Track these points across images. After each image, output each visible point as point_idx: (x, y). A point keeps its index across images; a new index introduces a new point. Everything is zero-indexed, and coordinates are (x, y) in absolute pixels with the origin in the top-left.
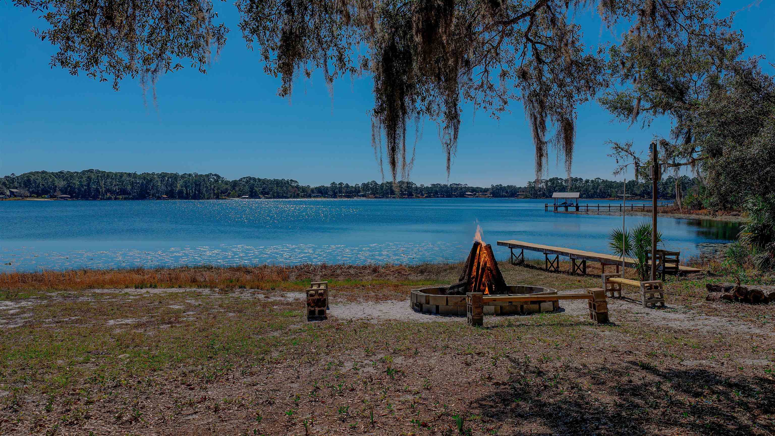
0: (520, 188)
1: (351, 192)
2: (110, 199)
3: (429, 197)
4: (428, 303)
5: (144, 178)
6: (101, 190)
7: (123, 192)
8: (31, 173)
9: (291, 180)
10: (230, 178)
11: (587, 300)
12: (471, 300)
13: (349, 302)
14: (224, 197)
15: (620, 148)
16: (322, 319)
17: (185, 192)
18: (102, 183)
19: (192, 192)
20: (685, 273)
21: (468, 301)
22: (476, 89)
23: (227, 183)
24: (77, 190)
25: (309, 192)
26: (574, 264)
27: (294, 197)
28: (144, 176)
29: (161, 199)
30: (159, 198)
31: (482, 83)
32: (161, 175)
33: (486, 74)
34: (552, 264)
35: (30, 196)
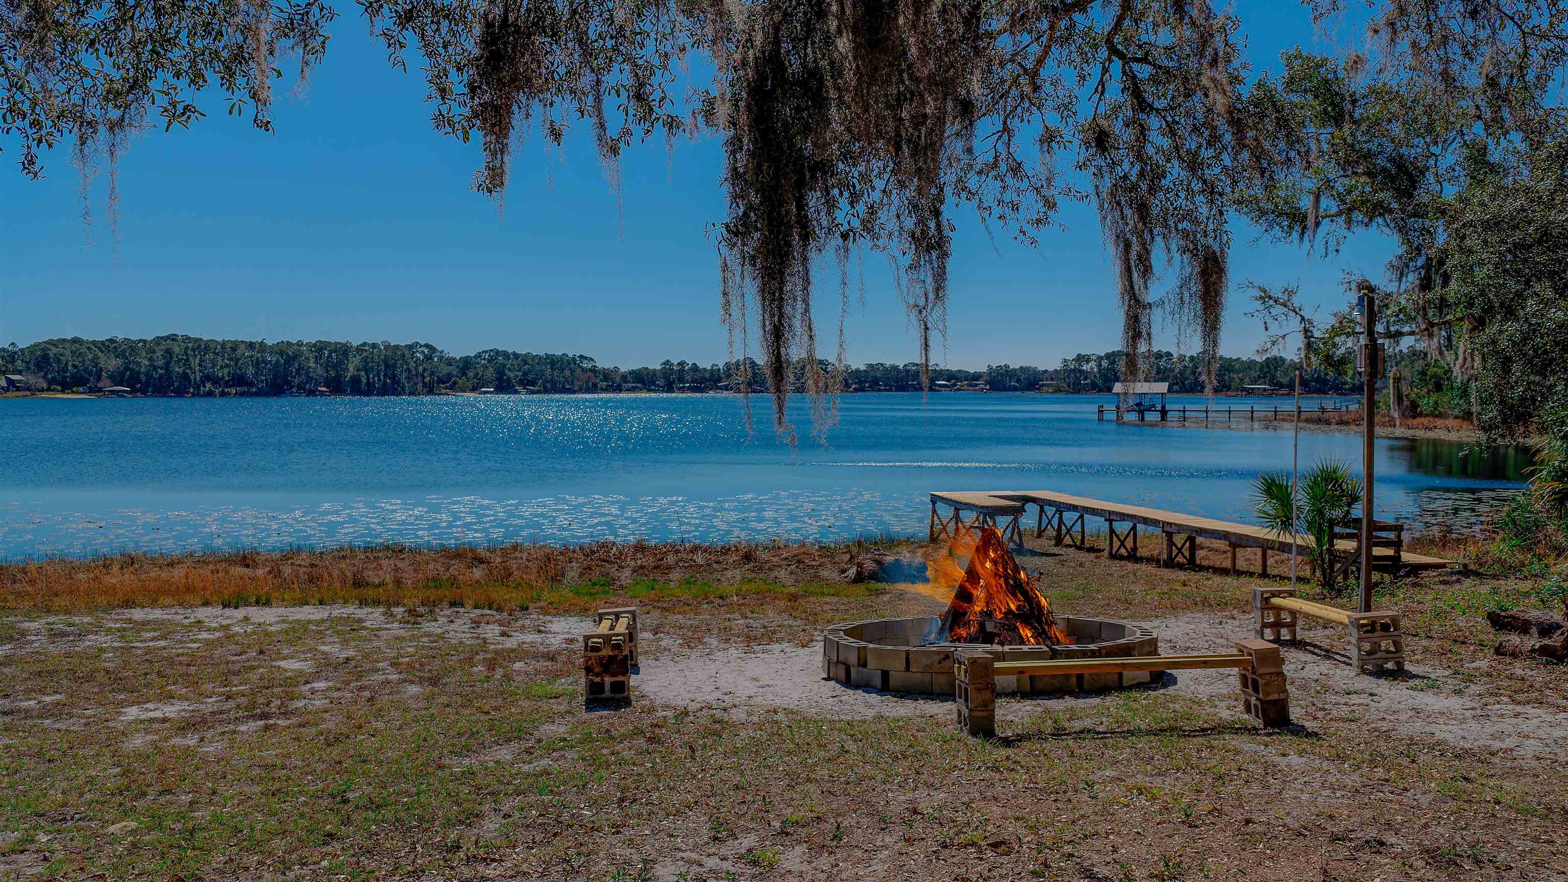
0: (1046, 371)
1: (703, 380)
2: (210, 394)
3: (862, 389)
4: (865, 666)
5: (282, 353)
6: (192, 377)
7: (239, 380)
8: (51, 343)
9: (581, 357)
10: (457, 353)
11: (1235, 670)
12: (966, 672)
13: (686, 651)
14: (443, 391)
15: (1270, 298)
16: (617, 708)
17: (364, 381)
18: (195, 362)
19: (379, 380)
20: (1416, 569)
21: (959, 671)
22: (980, 173)
23: (450, 362)
24: (143, 377)
25: (618, 379)
26: (1171, 543)
27: (588, 391)
28: (282, 349)
29: (316, 395)
30: (312, 393)
31: (996, 157)
32: (315, 345)
33: (1005, 135)
34: (1123, 544)
35: (49, 390)
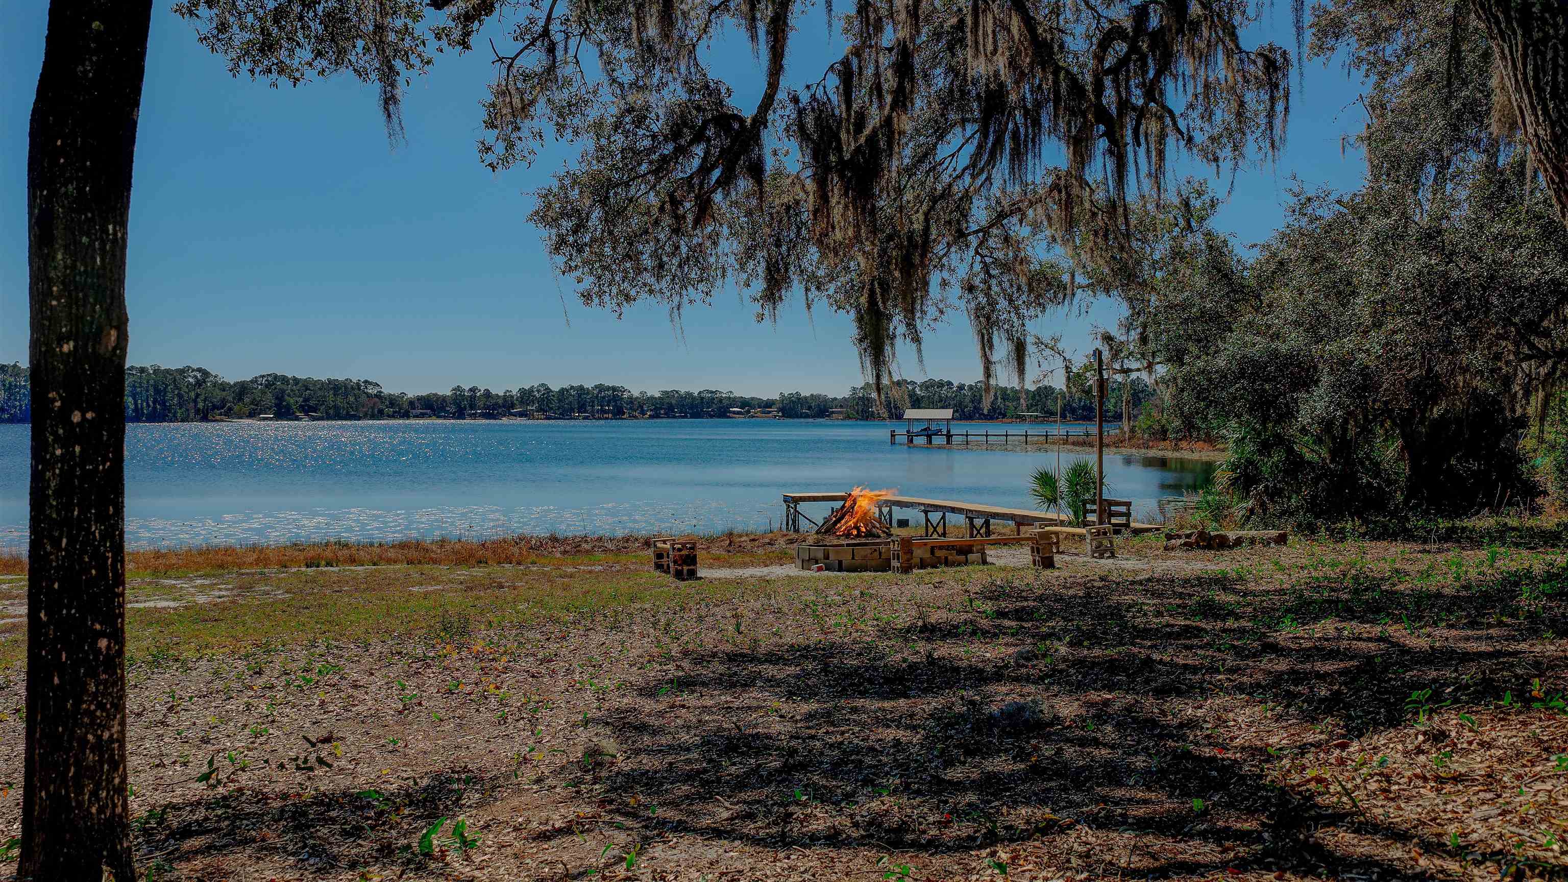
0: (835, 399)
1: (495, 406)
3: (656, 416)
9: (366, 382)
10: (231, 377)
14: (218, 417)
19: (148, 405)
20: (1139, 532)
23: (224, 387)
25: (405, 406)
26: (972, 526)
27: (373, 417)
34: (935, 529)
